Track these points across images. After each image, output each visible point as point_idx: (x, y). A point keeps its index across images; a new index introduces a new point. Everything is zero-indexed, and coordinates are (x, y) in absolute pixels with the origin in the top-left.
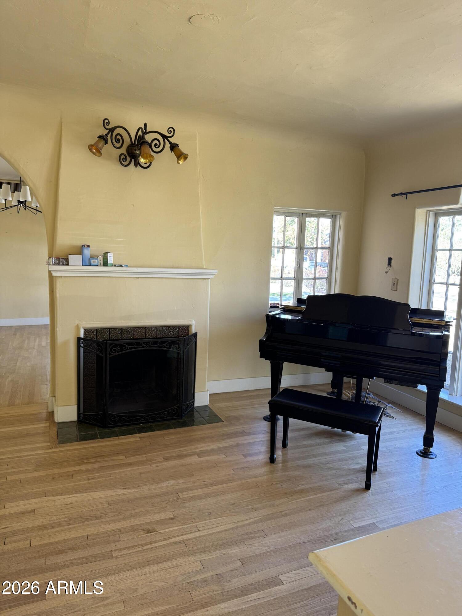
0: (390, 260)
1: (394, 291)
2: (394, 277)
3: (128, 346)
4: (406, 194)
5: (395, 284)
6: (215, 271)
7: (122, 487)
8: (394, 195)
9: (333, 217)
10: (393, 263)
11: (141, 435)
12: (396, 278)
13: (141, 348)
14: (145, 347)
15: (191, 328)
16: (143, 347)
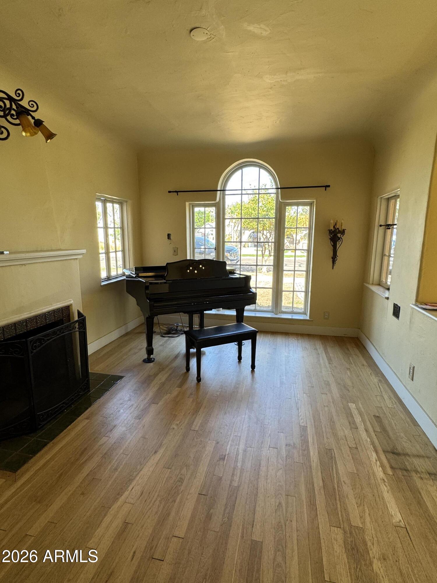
0: (169, 236)
1: (175, 255)
2: (174, 246)
3: (46, 339)
4: (177, 192)
5: (176, 251)
6: (84, 251)
7: (152, 453)
8: (170, 192)
9: (121, 203)
10: (172, 237)
11: (82, 417)
12: (176, 247)
13: (57, 336)
14: (60, 334)
15: (72, 307)
16: (58, 335)
